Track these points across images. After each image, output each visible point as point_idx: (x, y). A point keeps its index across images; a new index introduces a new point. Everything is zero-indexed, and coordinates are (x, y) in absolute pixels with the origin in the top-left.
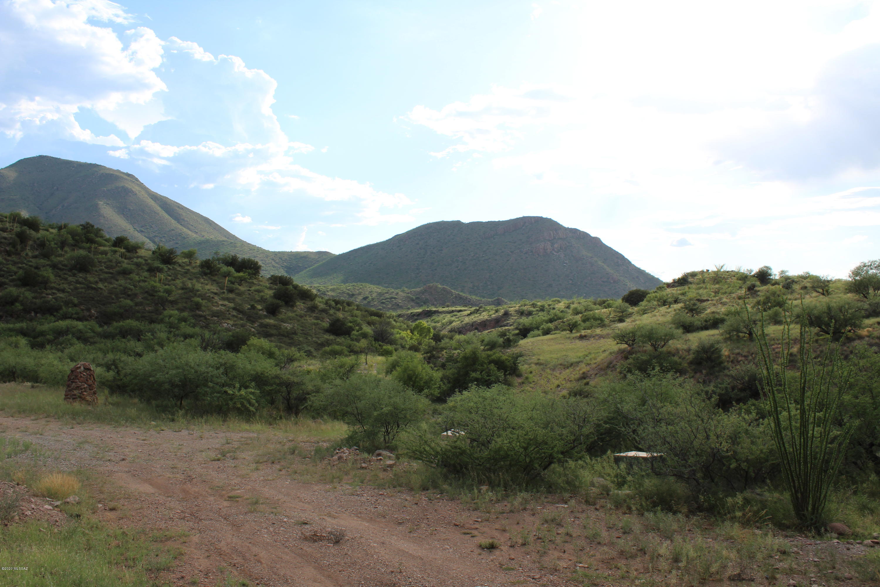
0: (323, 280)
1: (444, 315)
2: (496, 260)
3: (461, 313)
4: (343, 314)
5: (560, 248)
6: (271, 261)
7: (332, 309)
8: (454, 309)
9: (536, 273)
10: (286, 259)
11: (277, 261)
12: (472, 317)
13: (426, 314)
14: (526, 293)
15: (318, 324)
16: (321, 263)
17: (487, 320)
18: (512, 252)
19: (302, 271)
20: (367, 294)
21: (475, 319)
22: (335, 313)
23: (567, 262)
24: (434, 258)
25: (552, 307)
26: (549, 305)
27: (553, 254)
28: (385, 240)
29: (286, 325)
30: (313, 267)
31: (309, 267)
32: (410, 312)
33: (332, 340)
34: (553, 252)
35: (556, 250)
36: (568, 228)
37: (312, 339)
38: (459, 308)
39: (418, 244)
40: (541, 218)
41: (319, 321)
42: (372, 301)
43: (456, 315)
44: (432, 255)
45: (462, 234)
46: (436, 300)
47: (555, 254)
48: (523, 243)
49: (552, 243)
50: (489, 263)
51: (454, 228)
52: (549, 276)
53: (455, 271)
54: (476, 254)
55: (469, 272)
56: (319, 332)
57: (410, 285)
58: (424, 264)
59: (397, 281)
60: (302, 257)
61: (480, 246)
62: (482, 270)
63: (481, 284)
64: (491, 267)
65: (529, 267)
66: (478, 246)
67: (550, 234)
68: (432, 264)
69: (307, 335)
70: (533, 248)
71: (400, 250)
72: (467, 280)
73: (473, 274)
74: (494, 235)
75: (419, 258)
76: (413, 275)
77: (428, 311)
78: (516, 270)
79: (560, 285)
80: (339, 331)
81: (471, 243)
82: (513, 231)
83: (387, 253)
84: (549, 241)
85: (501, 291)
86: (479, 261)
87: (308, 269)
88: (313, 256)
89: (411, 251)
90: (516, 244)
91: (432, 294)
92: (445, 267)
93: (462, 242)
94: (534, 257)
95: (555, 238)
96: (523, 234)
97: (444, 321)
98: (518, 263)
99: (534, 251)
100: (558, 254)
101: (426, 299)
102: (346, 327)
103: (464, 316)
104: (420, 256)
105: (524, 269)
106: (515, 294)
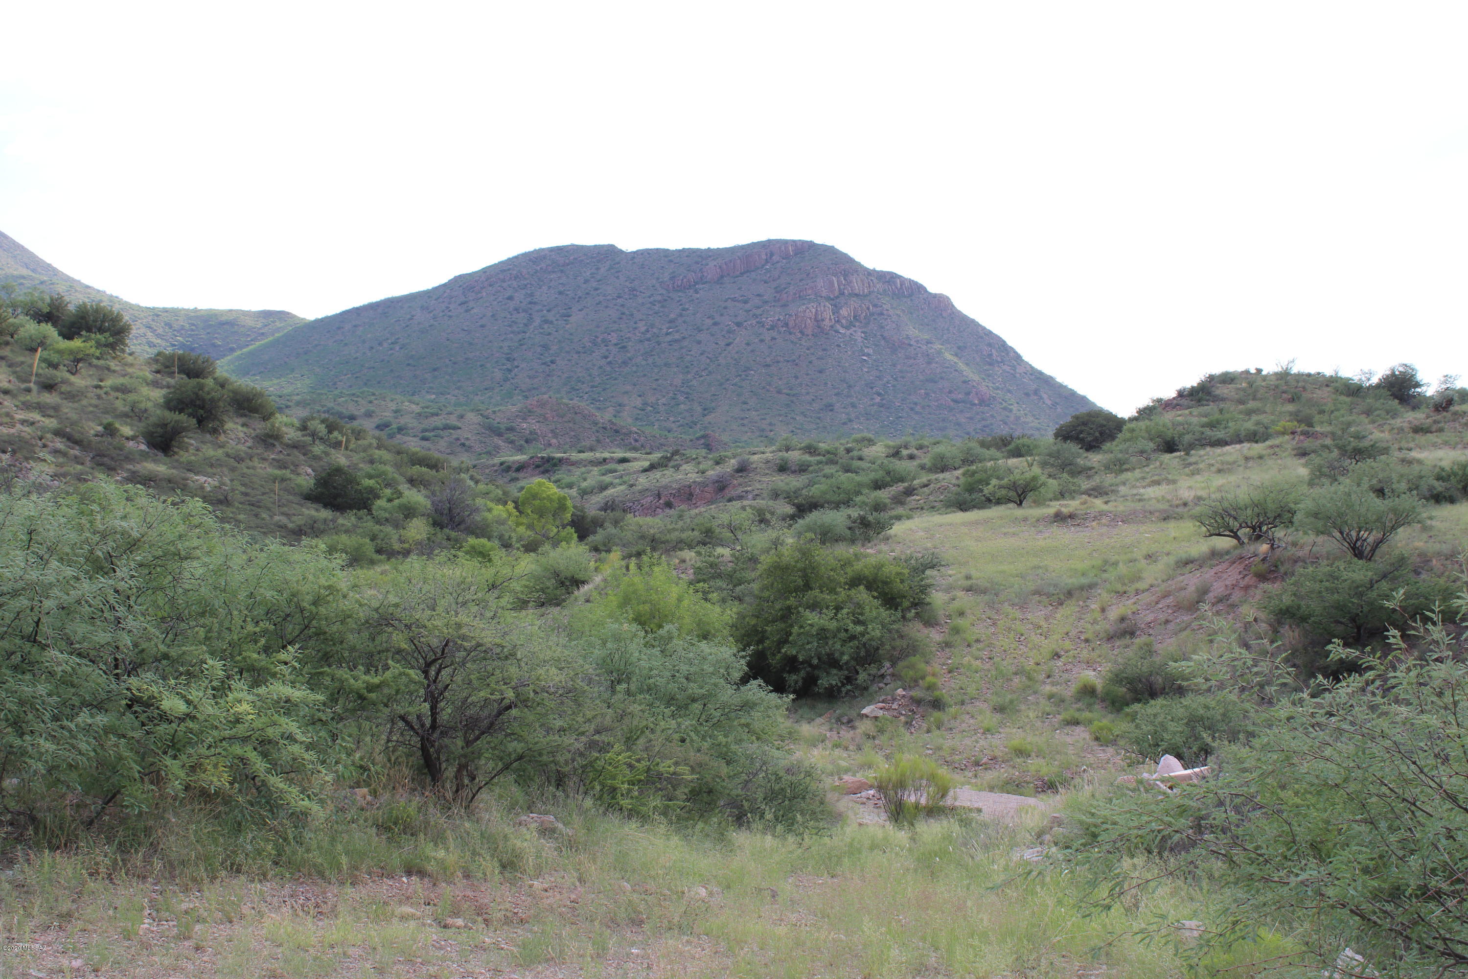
0: (275, 381)
1: (583, 469)
2: (699, 342)
3: (626, 465)
4: (347, 457)
5: (855, 317)
6: (143, 330)
7: (317, 442)
8: (606, 455)
9: (796, 377)
10: (183, 328)
11: (160, 331)
12: (657, 474)
13: (538, 466)
14: (771, 424)
15: (283, 480)
16: (271, 338)
17: (695, 482)
18: (739, 325)
19: (225, 355)
20: (388, 415)
21: (664, 481)
22: (327, 454)
23: (871, 351)
24: (549, 334)
25: (855, 453)
26: (848, 451)
27: (837, 332)
28: (430, 288)
29: (202, 479)
30: (251, 347)
31: (241, 348)
32: (497, 460)
33: (325, 520)
34: (838, 327)
35: (844, 321)
36: (874, 270)
37: (271, 517)
38: (620, 454)
39: (510, 298)
40: (811, 245)
41: (287, 473)
42: (399, 433)
43: (615, 471)
44: (546, 326)
45: (618, 277)
46: (555, 436)
47: (842, 331)
48: (766, 302)
49: (835, 306)
50: (682, 348)
51: (599, 261)
52: (826, 384)
53: (600, 367)
54: (653, 326)
55: (634, 369)
56: (288, 500)
57: (491, 398)
58: (525, 347)
59: (459, 388)
60: (222, 324)
61: (663, 307)
62: (665, 365)
63: (664, 400)
64: (688, 358)
65: (778, 362)
66: (656, 308)
67: (831, 283)
68: (545, 347)
69: (259, 507)
70: (790, 315)
71: (467, 311)
72: (629, 388)
73: (645, 375)
74: (696, 283)
75: (513, 332)
76: (498, 375)
77: (543, 458)
78: (748, 369)
79: (853, 406)
80: (339, 500)
81: (640, 300)
82: (742, 274)
83: (435, 318)
84: (828, 299)
85: (709, 418)
86: (659, 343)
87: (239, 353)
88: (250, 323)
89: (493, 316)
90: (748, 306)
91: (546, 419)
92: (576, 356)
93: (619, 297)
94: (792, 337)
95: (843, 294)
96: (765, 282)
97: (584, 485)
98: (752, 351)
99: (791, 324)
100: (848, 332)
101: (531, 433)
102: (359, 487)
103: (634, 473)
104: (515, 328)
105: (768, 366)
106: (743, 425)
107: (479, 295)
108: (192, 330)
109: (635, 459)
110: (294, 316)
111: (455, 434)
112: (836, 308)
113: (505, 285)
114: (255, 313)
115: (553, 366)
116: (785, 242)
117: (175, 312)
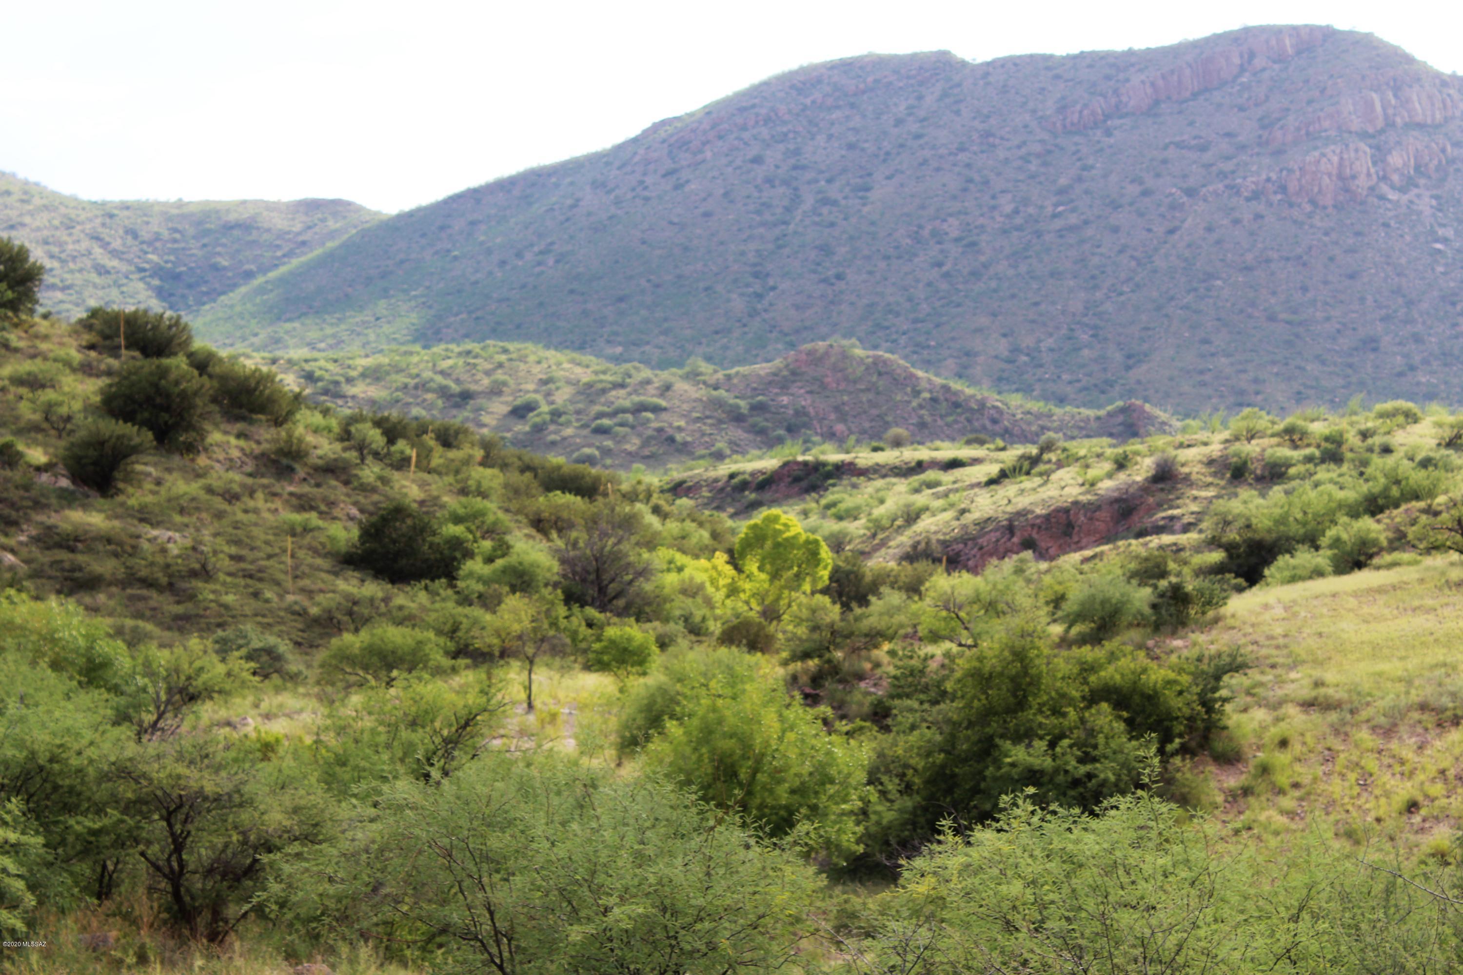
0: (329, 331)
1: (880, 483)
2: (1116, 230)
3: (958, 473)
4: (422, 485)
5: (1417, 168)
6: (85, 244)
7: (369, 459)
8: (923, 454)
9: (1304, 289)
10: (157, 237)
11: (117, 244)
12: (1009, 489)
13: (797, 480)
14: (1256, 381)
15: (307, 529)
16: (318, 251)
17: (1076, 503)
18: (1190, 192)
19: (234, 286)
20: (530, 391)
21: (1022, 502)
22: (384, 480)
23: (1449, 233)
24: (832, 225)
25: (1377, 441)
27: (1382, 198)
29: (163, 534)
30: (283, 269)
31: (264, 270)
32: (724, 469)
33: (372, 600)
34: (1384, 188)
35: (1396, 178)
37: (281, 597)
38: (947, 451)
39: (757, 160)
40: (1328, 34)
41: (312, 518)
42: (553, 421)
43: (937, 484)
44: (825, 210)
45: (958, 113)
46: (843, 417)
47: (1393, 196)
48: (1243, 147)
49: (1378, 148)
50: (1082, 242)
51: (921, 83)
52: (1362, 300)
53: (929, 284)
54: (1026, 201)
55: (993, 284)
56: (311, 566)
57: (725, 348)
58: (786, 251)
59: (666, 332)
60: (229, 227)
61: (1045, 164)
62: (1052, 274)
63: (1050, 342)
64: (1096, 260)
65: (1268, 261)
66: (1032, 168)
67: (1369, 105)
68: (826, 250)
69: (261, 580)
70: (1290, 171)
71: (677, 187)
72: (983, 321)
73: (1013, 296)
74: (1107, 117)
75: (763, 224)
76: (738, 304)
77: (805, 464)
78: (1211, 276)
79: (1417, 339)
80: (403, 562)
81: (1001, 154)
82: (1195, 96)
83: (618, 202)
84: (1364, 135)
85: (1139, 372)
86: (1039, 234)
87: (260, 280)
88: (279, 223)
89: (726, 194)
90: (1207, 157)
91: (824, 386)
92: (882, 265)
93: (962, 149)
94: (1295, 213)
95: (1393, 125)
96: (1241, 109)
97: (879, 512)
98: (1218, 242)
99: (1293, 186)
100: (1405, 198)
101: (797, 413)
102: (437, 540)
103: (972, 486)
104: (767, 217)
105: (1248, 269)
106: (1203, 384)
107: (699, 157)
108: (175, 241)
109: (975, 461)
110: (359, 209)
111: (654, 421)
112: (1380, 154)
113: (746, 135)
114: (288, 205)
115: (841, 285)
116: (1277, 32)
117: (142, 209)
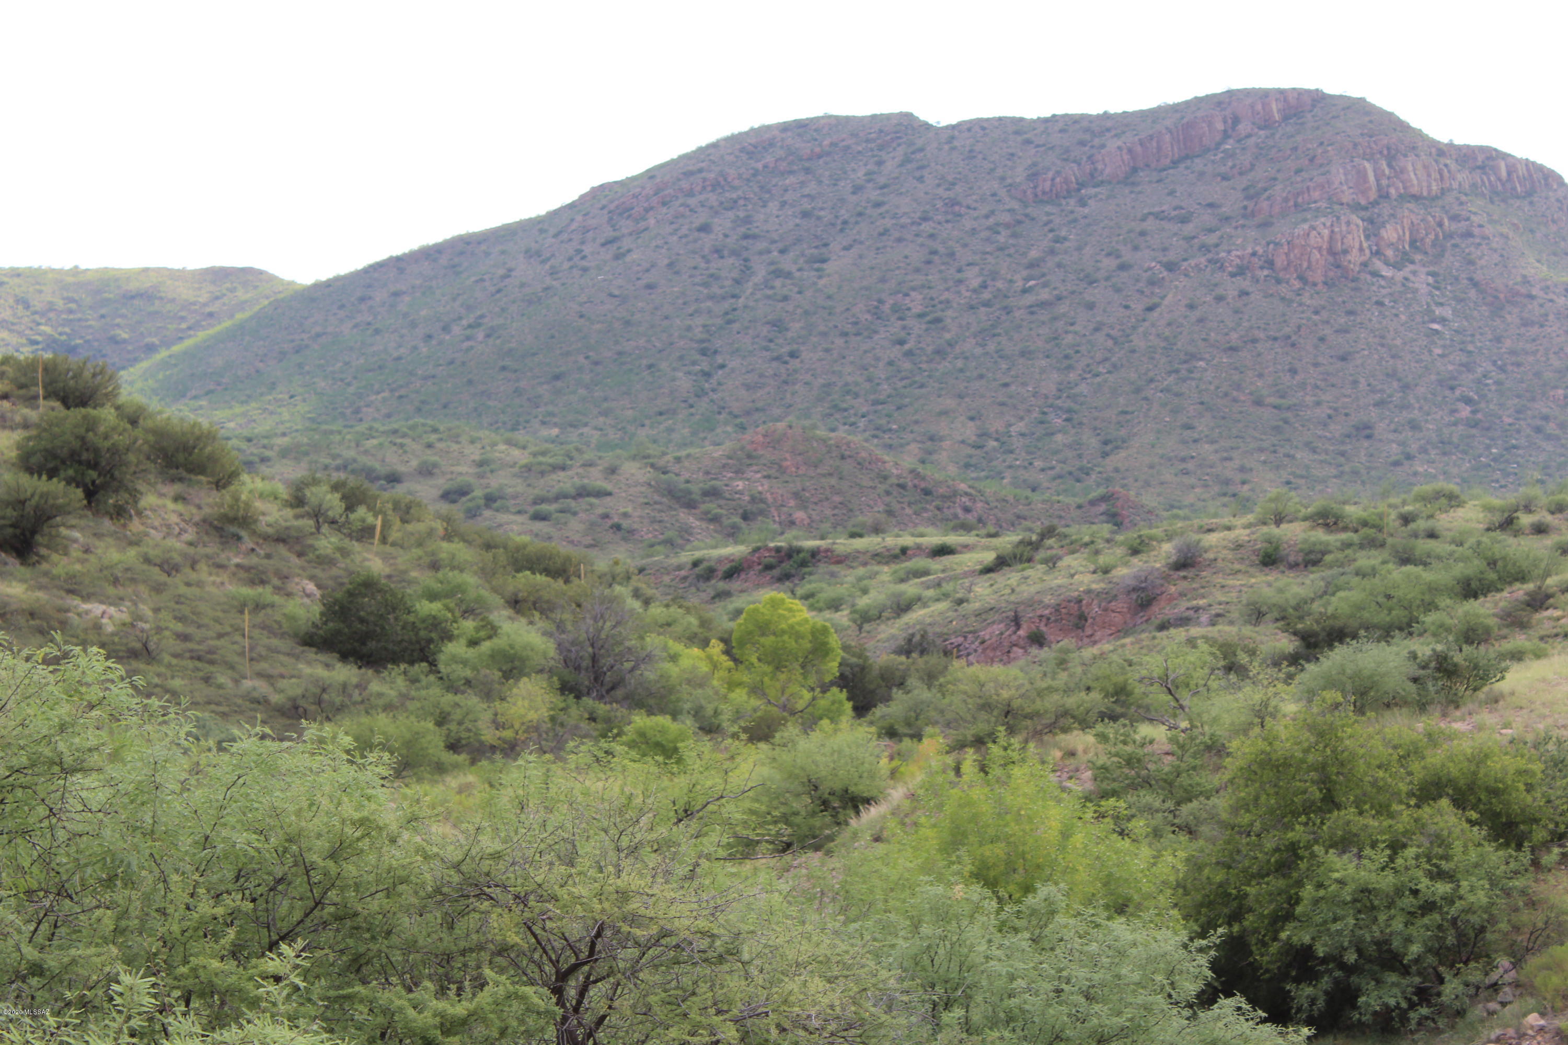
0: (238, 409)
1: (861, 571)
2: (1091, 306)
3: (947, 560)
4: (386, 558)
5: (1413, 243)
7: (325, 529)
8: (907, 540)
9: (1293, 371)
10: (51, 307)
12: (1010, 578)
13: (769, 567)
14: (1242, 469)
15: (258, 607)
16: (227, 324)
17: (1089, 592)
18: (1171, 267)
19: (136, 360)
20: (465, 472)
21: (1028, 591)
22: (345, 553)
23: (1447, 312)
24: (785, 298)
26: (1406, 519)
27: (1376, 274)
28: (543, 212)
29: (96, 608)
30: (188, 343)
31: (167, 344)
32: (686, 557)
33: (344, 686)
34: (1378, 264)
35: (1390, 253)
36: (1451, 145)
37: (236, 682)
38: (934, 539)
39: (705, 228)
40: (1317, 99)
41: (265, 593)
42: (487, 506)
43: (926, 573)
44: (778, 283)
45: (921, 179)
46: (803, 504)
47: (1387, 272)
48: (1227, 219)
49: (1371, 221)
50: (1055, 319)
51: (881, 148)
52: (1355, 382)
53: (891, 363)
54: (994, 275)
55: (960, 364)
56: (269, 649)
57: (670, 430)
58: (736, 326)
59: (605, 413)
60: (130, 297)
61: (1014, 235)
62: (1023, 354)
63: (1020, 426)
64: (1069, 339)
65: (1254, 341)
66: (1001, 239)
67: (1362, 175)
68: (778, 325)
69: (212, 662)
70: (1277, 244)
71: (617, 257)
72: (949, 403)
73: (981, 377)
74: (1081, 185)
75: (711, 297)
76: (684, 383)
77: (778, 550)
78: (1193, 357)
79: (1414, 426)
80: (372, 645)
81: (968, 224)
82: (1175, 163)
83: (553, 273)
84: (1356, 207)
85: (1117, 459)
86: (1008, 310)
87: (163, 354)
88: (185, 293)
89: (670, 265)
90: (1189, 229)
91: (782, 470)
92: (840, 341)
93: (925, 219)
94: (1283, 289)
95: (1387, 196)
96: (1225, 178)
97: (863, 602)
98: (1201, 320)
99: (1280, 261)
100: (1399, 275)
101: (753, 499)
102: (411, 618)
103: (966, 575)
104: (716, 290)
105: (1233, 349)
106: (1186, 473)
107: (642, 225)
108: (71, 311)
109: (967, 547)
110: (272, 278)
111: (601, 506)
112: (1373, 226)
113: (692, 201)
114: (194, 272)
115: (795, 364)
116: (1264, 95)
117: (35, 276)
